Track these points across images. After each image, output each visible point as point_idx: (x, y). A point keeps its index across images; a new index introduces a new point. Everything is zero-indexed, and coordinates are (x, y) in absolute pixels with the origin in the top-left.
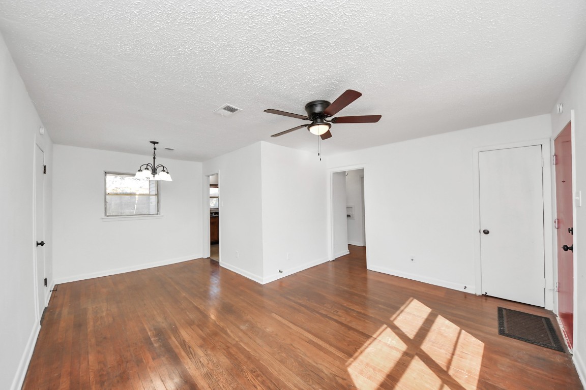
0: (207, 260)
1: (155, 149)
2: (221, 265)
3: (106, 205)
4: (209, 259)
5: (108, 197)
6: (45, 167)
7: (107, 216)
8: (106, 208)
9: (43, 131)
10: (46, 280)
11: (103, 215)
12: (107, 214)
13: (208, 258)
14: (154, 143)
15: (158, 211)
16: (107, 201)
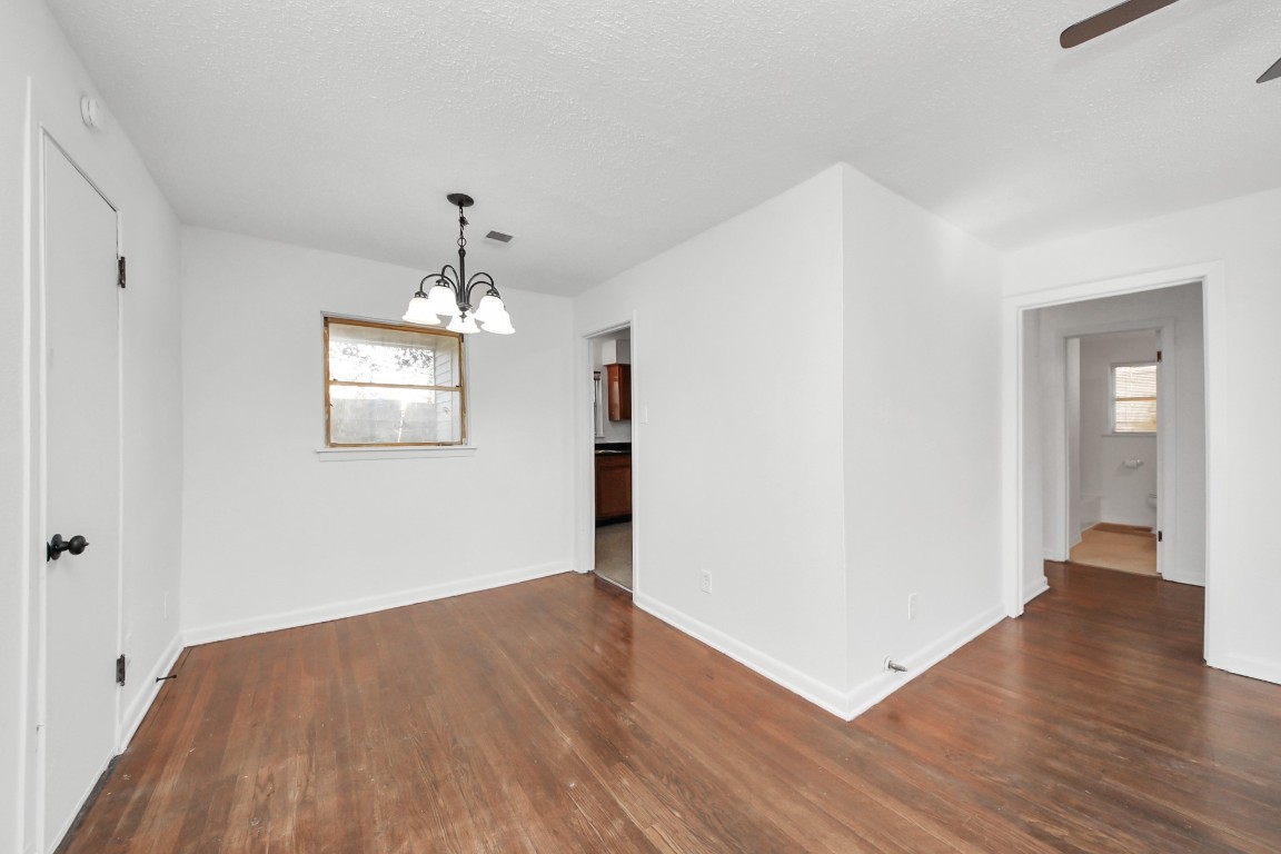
0: (586, 578)
1: (463, 221)
2: (637, 602)
3: (328, 412)
4: (592, 579)
5: (333, 389)
6: (122, 262)
7: (333, 445)
8: (328, 422)
9: (93, 110)
10: (121, 662)
11: (320, 444)
12: (332, 441)
13: (589, 573)
14: (462, 201)
15: (463, 434)
16: (331, 401)
